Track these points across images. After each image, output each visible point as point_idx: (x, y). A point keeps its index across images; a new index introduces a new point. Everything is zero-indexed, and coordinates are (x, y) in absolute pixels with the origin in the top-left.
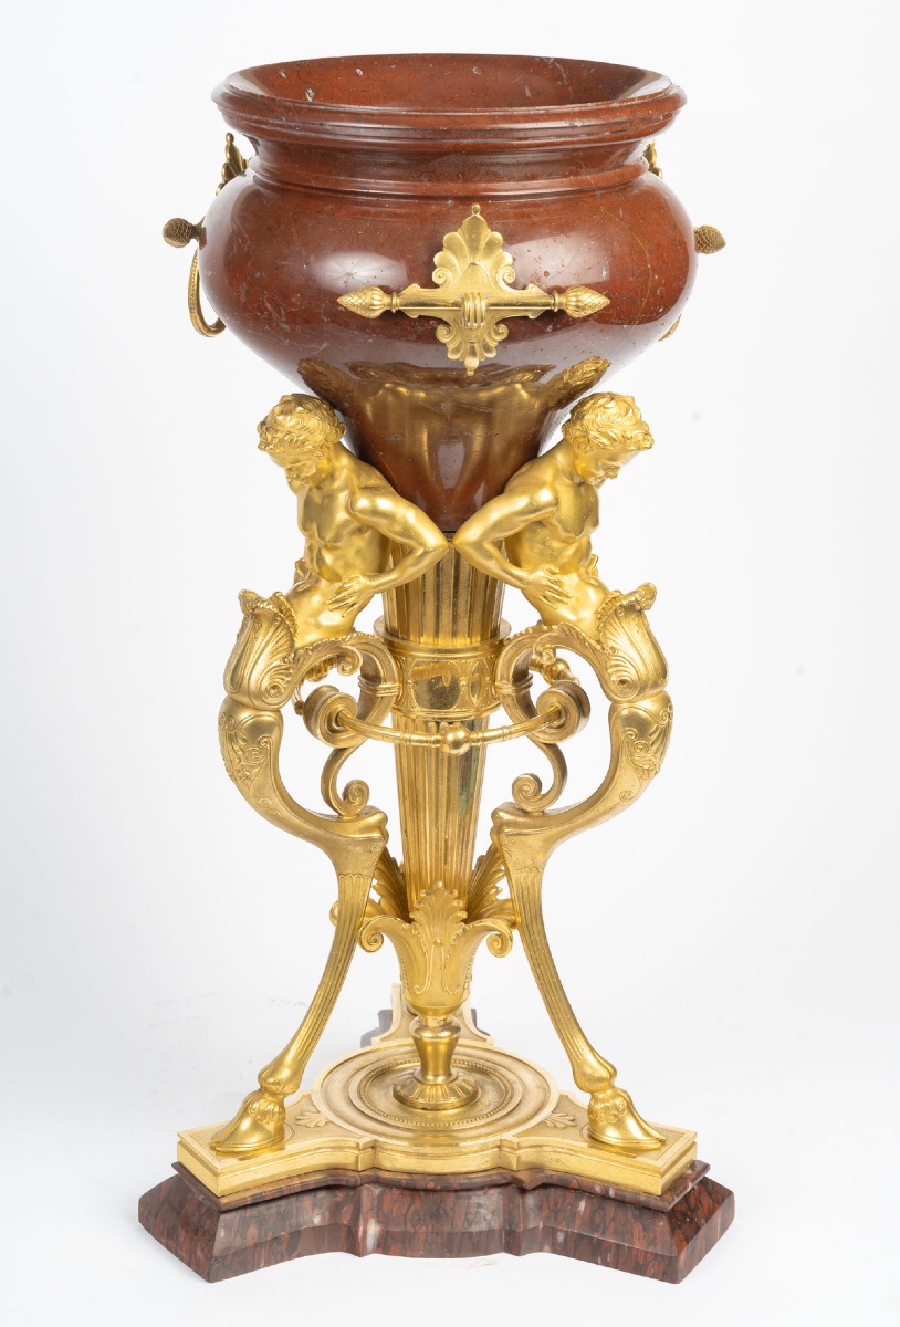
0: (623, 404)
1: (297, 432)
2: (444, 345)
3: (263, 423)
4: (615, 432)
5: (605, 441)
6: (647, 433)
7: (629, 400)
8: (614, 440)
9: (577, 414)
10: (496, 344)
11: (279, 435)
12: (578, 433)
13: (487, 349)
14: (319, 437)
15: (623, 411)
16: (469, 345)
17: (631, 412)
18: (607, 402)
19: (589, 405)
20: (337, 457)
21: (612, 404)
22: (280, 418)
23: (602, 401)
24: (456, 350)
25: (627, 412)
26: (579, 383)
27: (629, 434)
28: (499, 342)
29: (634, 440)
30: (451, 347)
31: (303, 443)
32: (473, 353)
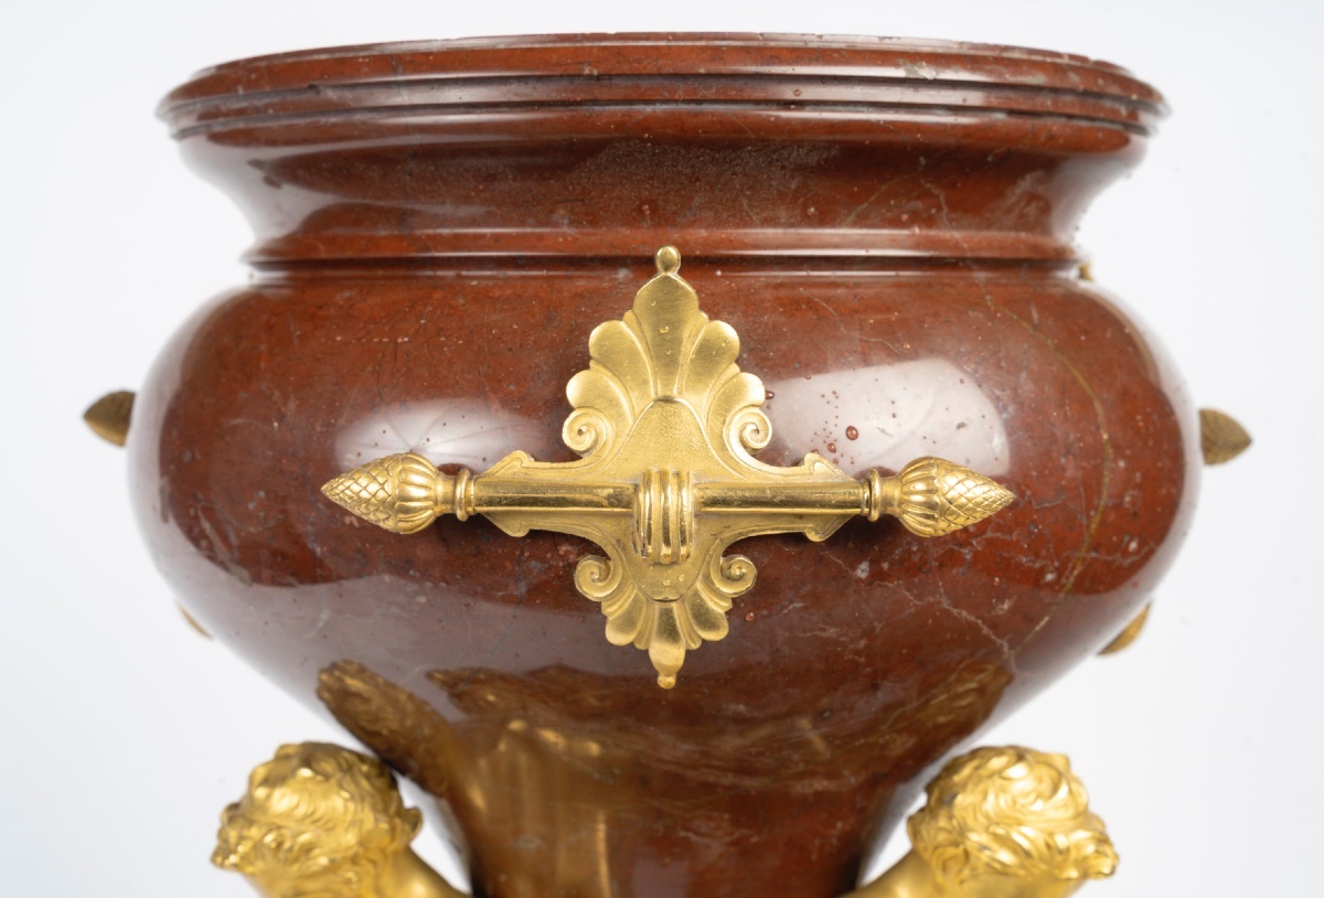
0: (1045, 772)
1: (292, 825)
2: (597, 605)
3: (234, 807)
4: (1027, 836)
5: (1005, 856)
6: (1103, 840)
7: (1060, 764)
8: (1028, 854)
9: (942, 796)
10: (727, 605)
11: (254, 832)
12: (942, 837)
13: (703, 618)
14: (350, 839)
15: (1046, 787)
16: (657, 606)
17: (1063, 790)
18: (1008, 766)
19: (966, 771)
20: (401, 881)
21: (1018, 771)
22: (261, 793)
23: (996, 763)
24: (628, 622)
25: (1055, 789)
26: (942, 719)
27: (1061, 841)
28: (734, 601)
29: (1073, 855)
30: (612, 611)
31: (308, 849)
32: (670, 632)
